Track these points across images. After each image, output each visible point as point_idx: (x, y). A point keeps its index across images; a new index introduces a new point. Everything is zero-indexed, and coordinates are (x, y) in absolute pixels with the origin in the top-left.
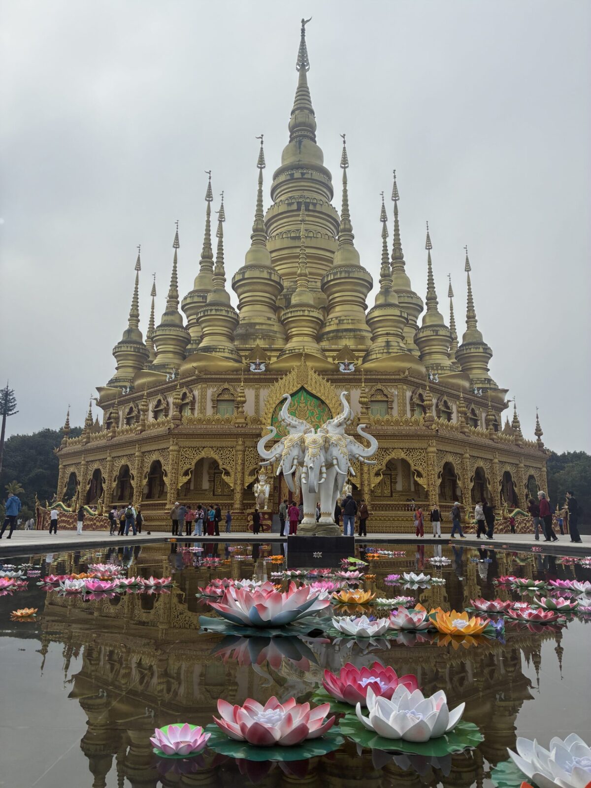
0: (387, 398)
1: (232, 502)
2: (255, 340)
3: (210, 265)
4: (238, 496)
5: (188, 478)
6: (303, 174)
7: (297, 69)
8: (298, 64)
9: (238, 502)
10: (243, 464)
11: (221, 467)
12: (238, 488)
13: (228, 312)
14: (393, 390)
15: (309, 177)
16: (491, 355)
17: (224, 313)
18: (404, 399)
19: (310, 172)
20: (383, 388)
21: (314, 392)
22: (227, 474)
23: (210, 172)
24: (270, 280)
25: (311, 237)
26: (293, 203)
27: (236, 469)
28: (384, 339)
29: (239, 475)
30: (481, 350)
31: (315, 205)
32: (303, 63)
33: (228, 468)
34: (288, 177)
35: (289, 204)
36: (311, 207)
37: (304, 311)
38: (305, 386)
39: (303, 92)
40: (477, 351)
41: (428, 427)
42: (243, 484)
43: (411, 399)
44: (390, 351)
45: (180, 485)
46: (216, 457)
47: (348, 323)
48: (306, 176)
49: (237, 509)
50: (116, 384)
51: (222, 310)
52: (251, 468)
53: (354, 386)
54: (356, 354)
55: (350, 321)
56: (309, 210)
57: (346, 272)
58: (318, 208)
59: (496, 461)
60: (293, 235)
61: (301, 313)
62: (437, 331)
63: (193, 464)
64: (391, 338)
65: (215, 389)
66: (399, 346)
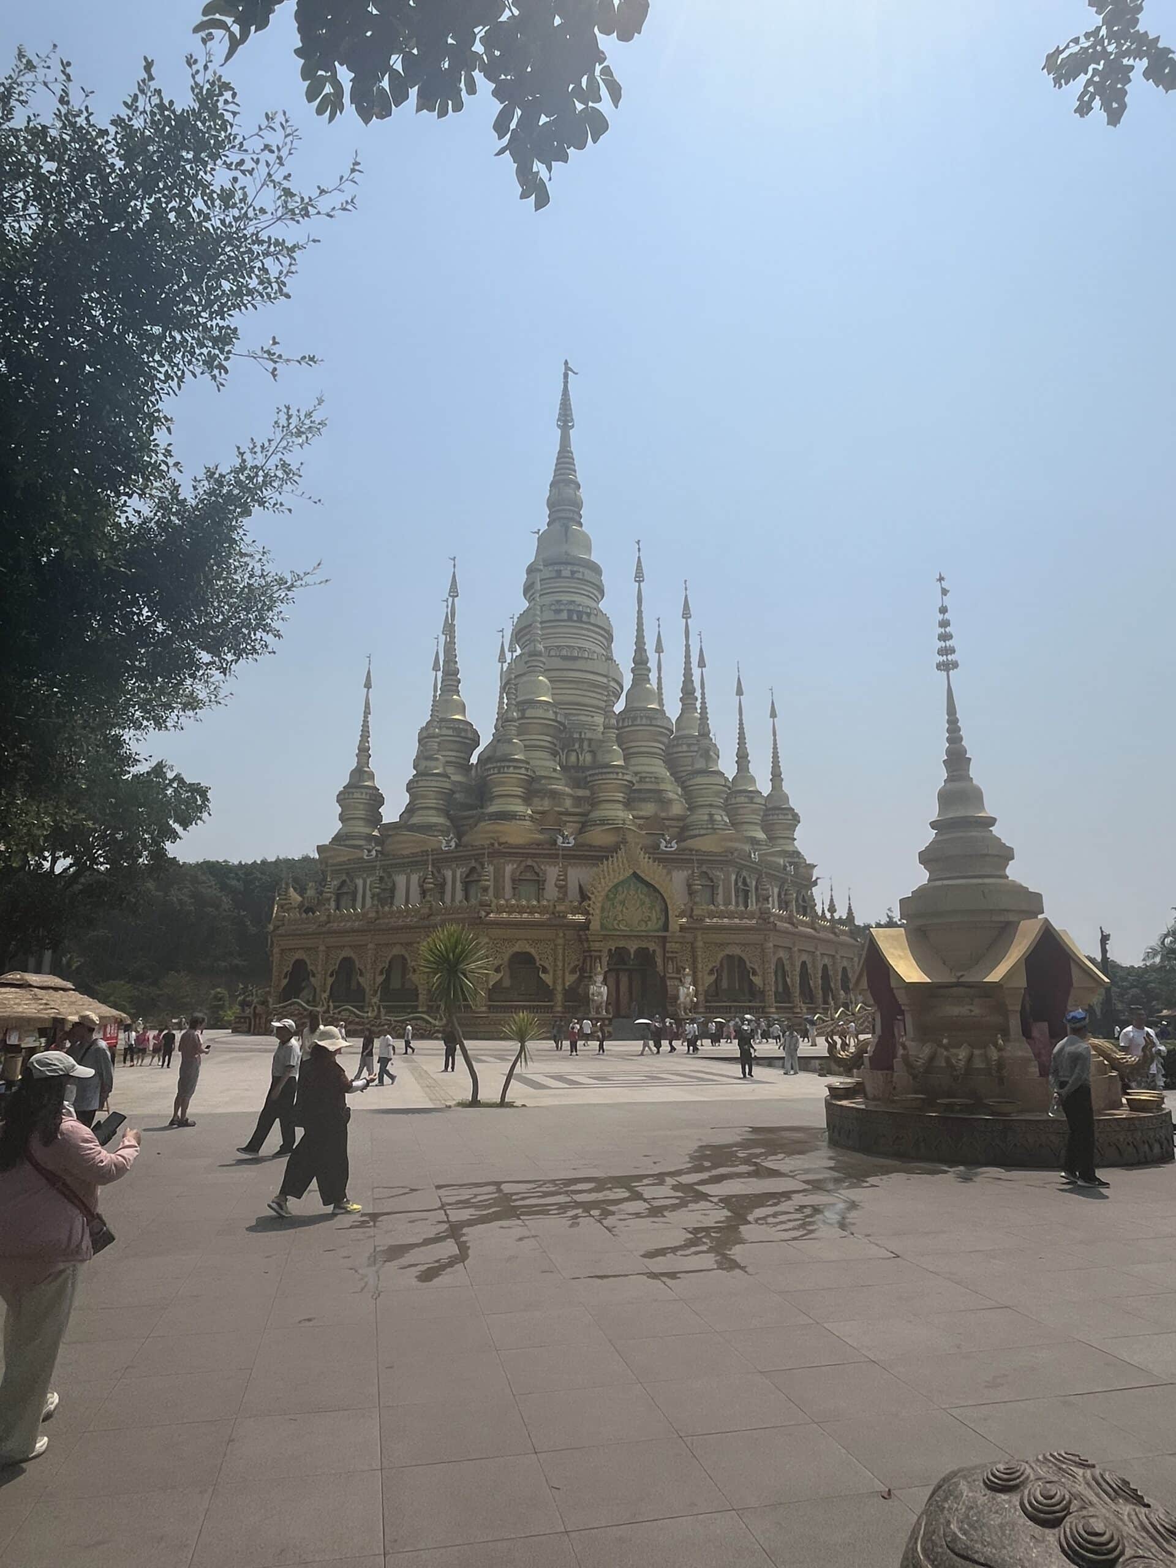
0: (712, 882)
1: (552, 1003)
2: (542, 799)
3: (455, 683)
4: (559, 997)
5: (500, 975)
6: (573, 572)
7: (558, 425)
8: (558, 420)
9: (559, 1003)
10: (564, 960)
11: (538, 964)
12: (559, 988)
13: (527, 769)
14: (718, 873)
15: (581, 577)
16: (799, 822)
17: (523, 771)
18: (730, 882)
19: (581, 570)
20: (709, 872)
21: (647, 879)
22: (545, 971)
23: (454, 559)
24: (556, 721)
25: (587, 659)
26: (562, 610)
27: (556, 966)
28: (706, 810)
29: (560, 973)
30: (790, 817)
31: (589, 615)
32: (565, 419)
33: (545, 965)
34: (554, 575)
35: (558, 611)
36: (585, 618)
37: (617, 773)
38: (638, 872)
39: (565, 460)
40: (786, 817)
41: (765, 920)
42: (564, 984)
43: (736, 884)
44: (716, 826)
45: (492, 983)
46: (533, 951)
47: (651, 782)
48: (576, 575)
49: (558, 1012)
50: (347, 843)
51: (521, 768)
52: (572, 965)
53: (676, 867)
54: (667, 823)
55: (653, 779)
56: (582, 622)
57: (647, 718)
58: (592, 620)
59: (818, 953)
60: (564, 653)
61: (615, 776)
62: (752, 798)
63: (506, 959)
64: (714, 811)
65: (515, 866)
66: (723, 820)
